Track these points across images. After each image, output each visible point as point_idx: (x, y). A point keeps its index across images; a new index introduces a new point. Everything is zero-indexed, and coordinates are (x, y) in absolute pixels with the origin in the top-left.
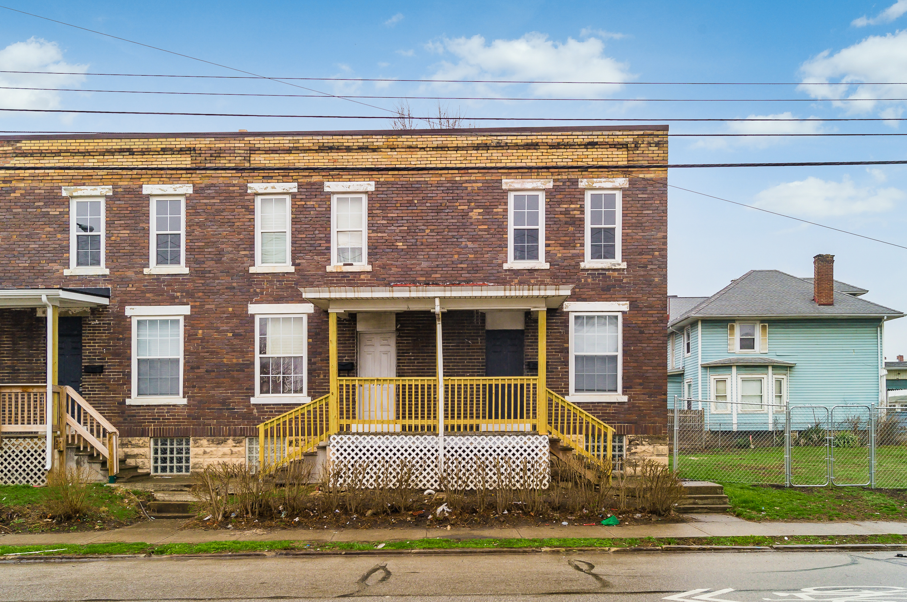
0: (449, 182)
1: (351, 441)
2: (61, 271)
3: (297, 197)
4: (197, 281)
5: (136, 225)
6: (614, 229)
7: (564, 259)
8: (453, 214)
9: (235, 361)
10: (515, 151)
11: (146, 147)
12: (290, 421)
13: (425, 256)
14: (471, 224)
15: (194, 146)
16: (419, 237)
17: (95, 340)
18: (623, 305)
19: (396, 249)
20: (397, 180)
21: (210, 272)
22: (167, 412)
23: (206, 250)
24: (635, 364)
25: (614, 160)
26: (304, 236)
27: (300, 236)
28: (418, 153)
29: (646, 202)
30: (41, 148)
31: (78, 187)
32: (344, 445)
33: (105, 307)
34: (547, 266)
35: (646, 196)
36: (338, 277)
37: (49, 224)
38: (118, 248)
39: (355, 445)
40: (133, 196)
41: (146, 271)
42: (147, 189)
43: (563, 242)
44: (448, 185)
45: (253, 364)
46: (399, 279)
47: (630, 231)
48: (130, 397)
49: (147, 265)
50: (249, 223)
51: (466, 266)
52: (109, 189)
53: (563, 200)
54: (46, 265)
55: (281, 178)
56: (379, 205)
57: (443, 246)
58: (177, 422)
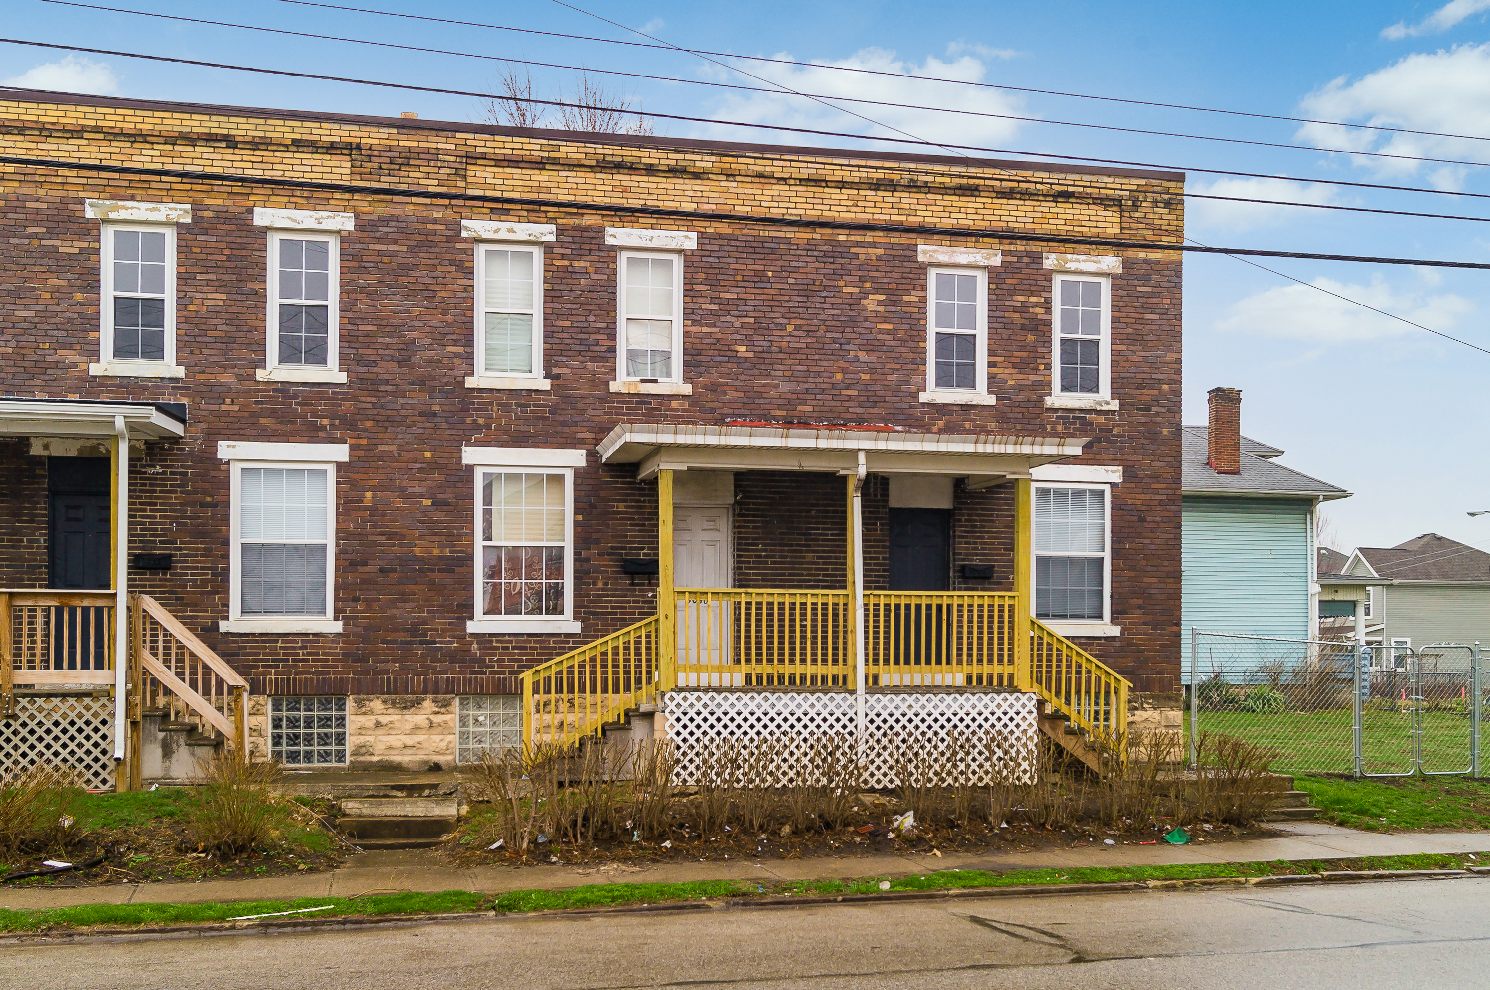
0: (827, 242)
1: (702, 702)
2: (83, 366)
3: (556, 251)
4: (362, 399)
5: (241, 284)
6: (1096, 343)
7: (1020, 388)
8: (833, 300)
9: (436, 552)
10: (940, 197)
11: (262, 134)
12: (582, 666)
13: (786, 373)
14: (866, 320)
15: (357, 140)
16: (776, 339)
17: (156, 504)
18: (1113, 472)
19: (735, 358)
20: (738, 232)
21: (387, 382)
22: (301, 648)
23: (380, 340)
24: (1132, 574)
25: (1099, 224)
26: (568, 324)
27: (560, 323)
28: (775, 187)
29: (1150, 300)
30: (42, 119)
31: (120, 203)
32: (689, 710)
33: (175, 439)
34: (991, 400)
35: (1150, 289)
36: (631, 403)
37: (57, 272)
38: (204, 327)
39: (709, 709)
40: (234, 227)
41: (260, 374)
42: (262, 216)
43: (1018, 360)
44: (825, 248)
45: (471, 558)
46: (741, 412)
47: (1124, 347)
48: (227, 618)
49: (262, 364)
50: (464, 295)
51: (856, 393)
52: (186, 211)
53: (1017, 287)
54: (51, 352)
55: (525, 213)
56: (704, 276)
57: (816, 357)
58: (322, 667)
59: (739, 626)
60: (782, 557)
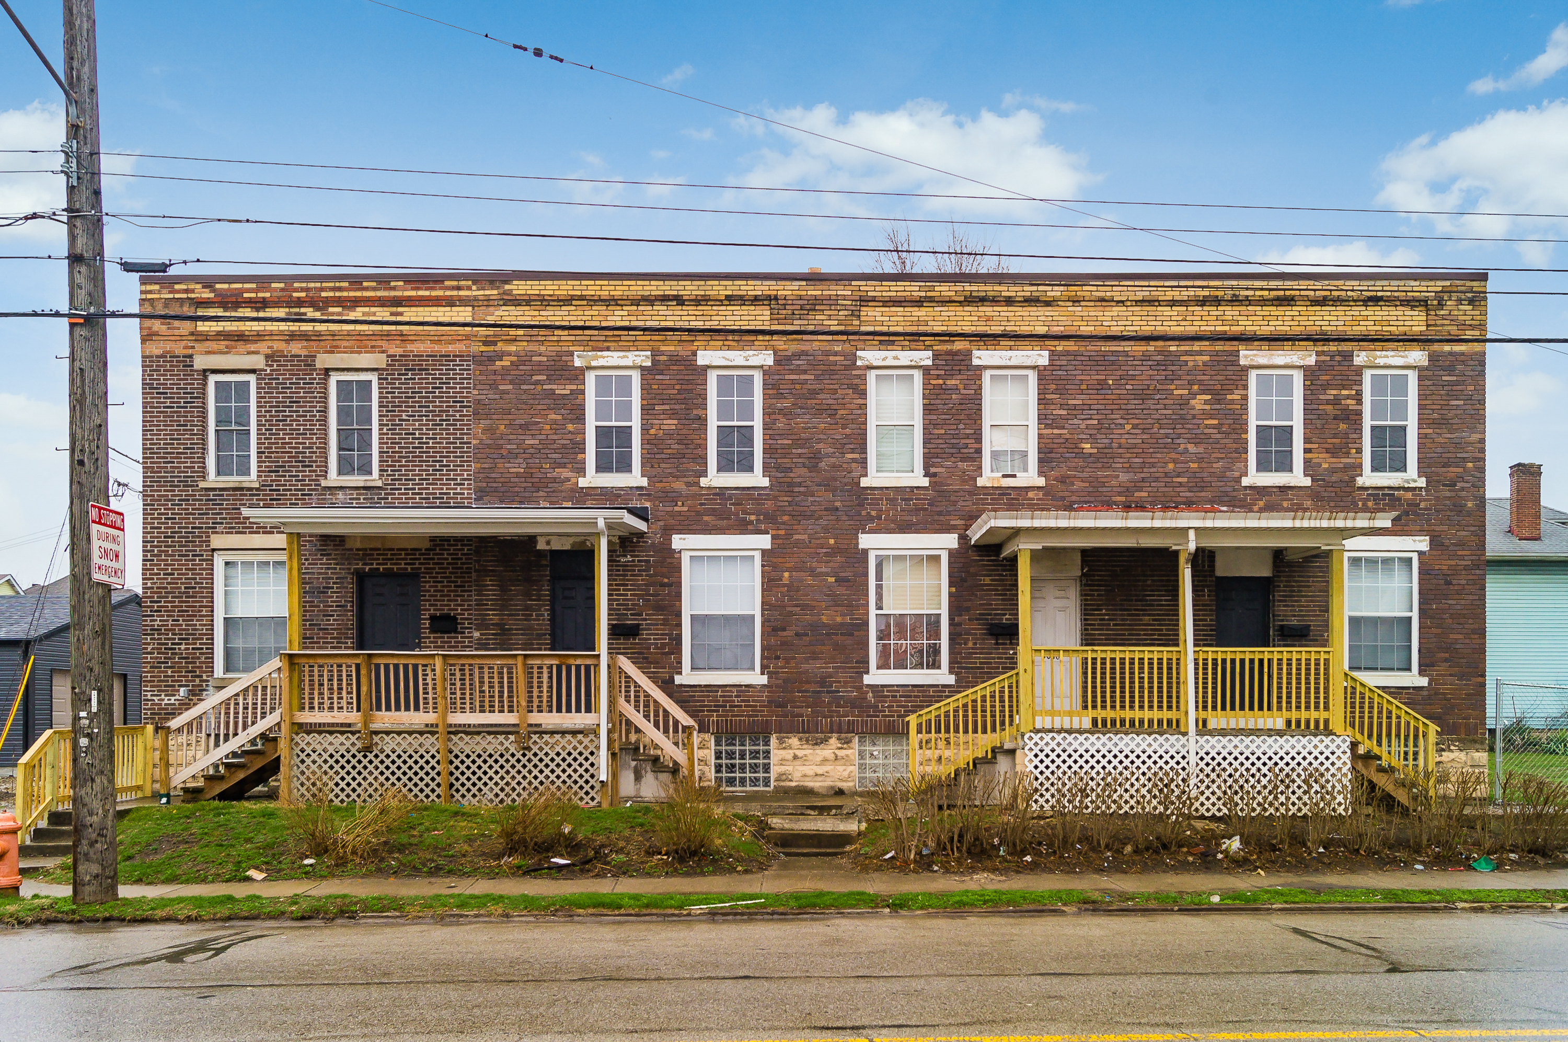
0: (1160, 353)
1: (1056, 741)
2: (573, 480)
3: (932, 372)
4: (781, 499)
5: (688, 412)
6: (1404, 428)
7: (1333, 471)
8: (1166, 402)
9: (839, 619)
10: (1259, 308)
11: (703, 293)
13: (1125, 465)
14: (1194, 417)
15: (775, 293)
16: (1116, 436)
17: (627, 585)
18: (1420, 541)
19: (1081, 454)
20: (1083, 349)
21: (800, 484)
22: (736, 696)
23: (794, 451)
24: (1439, 631)
25: (1406, 323)
26: (943, 432)
27: (936, 431)
28: (1114, 309)
29: (1454, 388)
30: (543, 292)
31: (599, 353)
32: (1045, 748)
33: (641, 535)
34: (1307, 482)
35: (1455, 378)
36: (995, 494)
37: (554, 409)
38: (661, 447)
40: (682, 367)
41: (704, 482)
42: (704, 358)
43: (1331, 446)
44: (1159, 358)
45: (866, 624)
46: (1087, 499)
47: (1430, 431)
48: (680, 673)
49: (704, 473)
50: (859, 412)
51: (1185, 480)
52: (647, 357)
53: (1330, 382)
54: (551, 470)
55: (907, 343)
56: (1054, 387)
57: (1151, 450)
58: (752, 711)
59: (1086, 678)
60: (1123, 620)
